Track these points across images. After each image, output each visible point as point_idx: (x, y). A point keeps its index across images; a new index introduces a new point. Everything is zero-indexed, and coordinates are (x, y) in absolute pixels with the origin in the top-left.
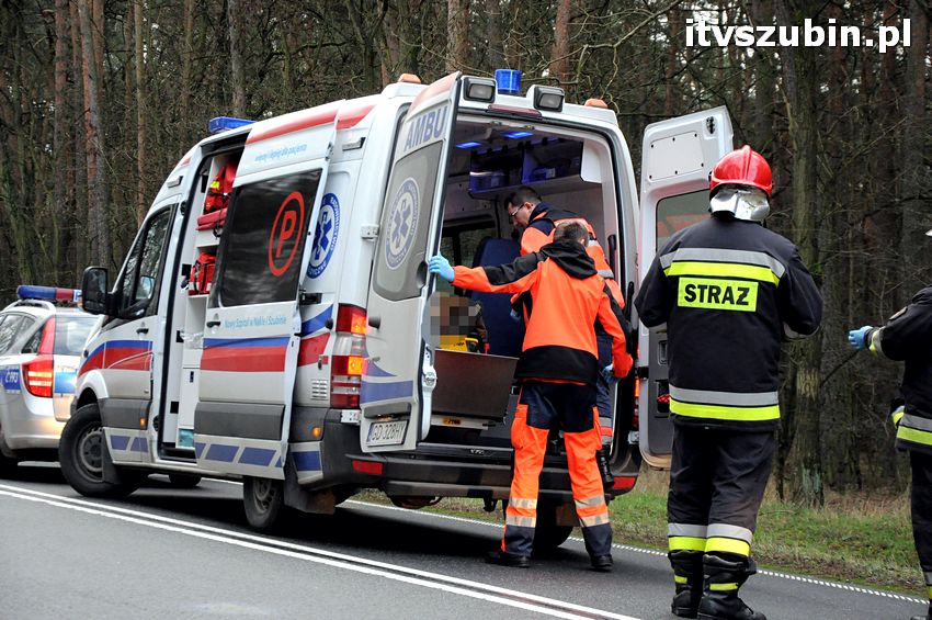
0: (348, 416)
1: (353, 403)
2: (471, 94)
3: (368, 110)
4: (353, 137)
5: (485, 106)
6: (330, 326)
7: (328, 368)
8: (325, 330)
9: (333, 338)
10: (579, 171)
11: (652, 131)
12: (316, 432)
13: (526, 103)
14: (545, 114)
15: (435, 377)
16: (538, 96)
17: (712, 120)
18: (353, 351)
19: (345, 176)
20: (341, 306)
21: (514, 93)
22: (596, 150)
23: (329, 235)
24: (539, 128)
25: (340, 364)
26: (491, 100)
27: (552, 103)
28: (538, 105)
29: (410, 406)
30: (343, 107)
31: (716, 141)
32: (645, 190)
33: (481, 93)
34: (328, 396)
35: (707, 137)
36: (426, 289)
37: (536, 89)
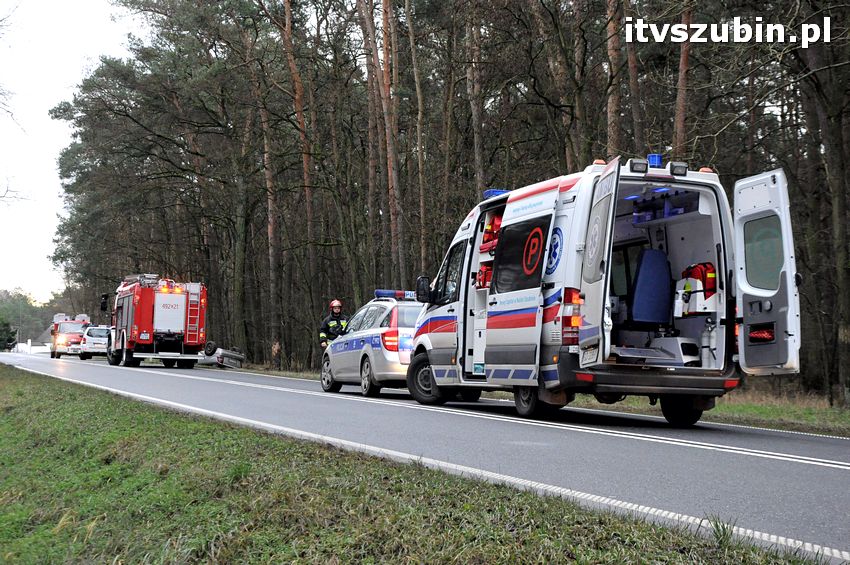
0: (573, 349)
1: (575, 342)
2: (635, 169)
3: (577, 180)
4: (569, 195)
5: (643, 175)
6: (560, 300)
7: (560, 323)
8: (558, 302)
9: (562, 307)
10: (697, 208)
11: (739, 184)
12: (555, 359)
13: (666, 172)
14: (676, 178)
15: (611, 323)
16: (673, 168)
17: (774, 176)
18: (574, 313)
19: (565, 218)
20: (566, 289)
21: (658, 167)
22: (706, 196)
23: (557, 251)
24: (674, 186)
25: (567, 321)
26: (646, 171)
27: (680, 171)
28: (672, 173)
29: (599, 341)
30: (562, 180)
31: (777, 188)
32: (737, 218)
33: (640, 168)
34: (561, 339)
35: (773, 186)
36: (604, 275)
37: (671, 165)
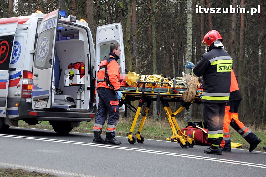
0: (28, 100)
1: (30, 97)
3: (28, 19)
4: (24, 26)
6: (21, 76)
7: (20, 88)
8: (19, 77)
9: (21, 80)
10: (78, 37)
11: (99, 28)
12: (17, 105)
13: (68, 19)
14: (73, 23)
15: (55, 89)
16: (71, 18)
17: (117, 26)
18: (28, 83)
19: (22, 37)
20: (24, 71)
21: (65, 17)
23: (17, 53)
24: (71, 26)
25: (25, 87)
26: (60, 18)
27: (74, 20)
28: (71, 20)
29: (48, 97)
30: (21, 18)
31: (119, 31)
32: (97, 43)
34: (21, 95)
35: (116, 30)
36: (52, 66)
37: (70, 16)
